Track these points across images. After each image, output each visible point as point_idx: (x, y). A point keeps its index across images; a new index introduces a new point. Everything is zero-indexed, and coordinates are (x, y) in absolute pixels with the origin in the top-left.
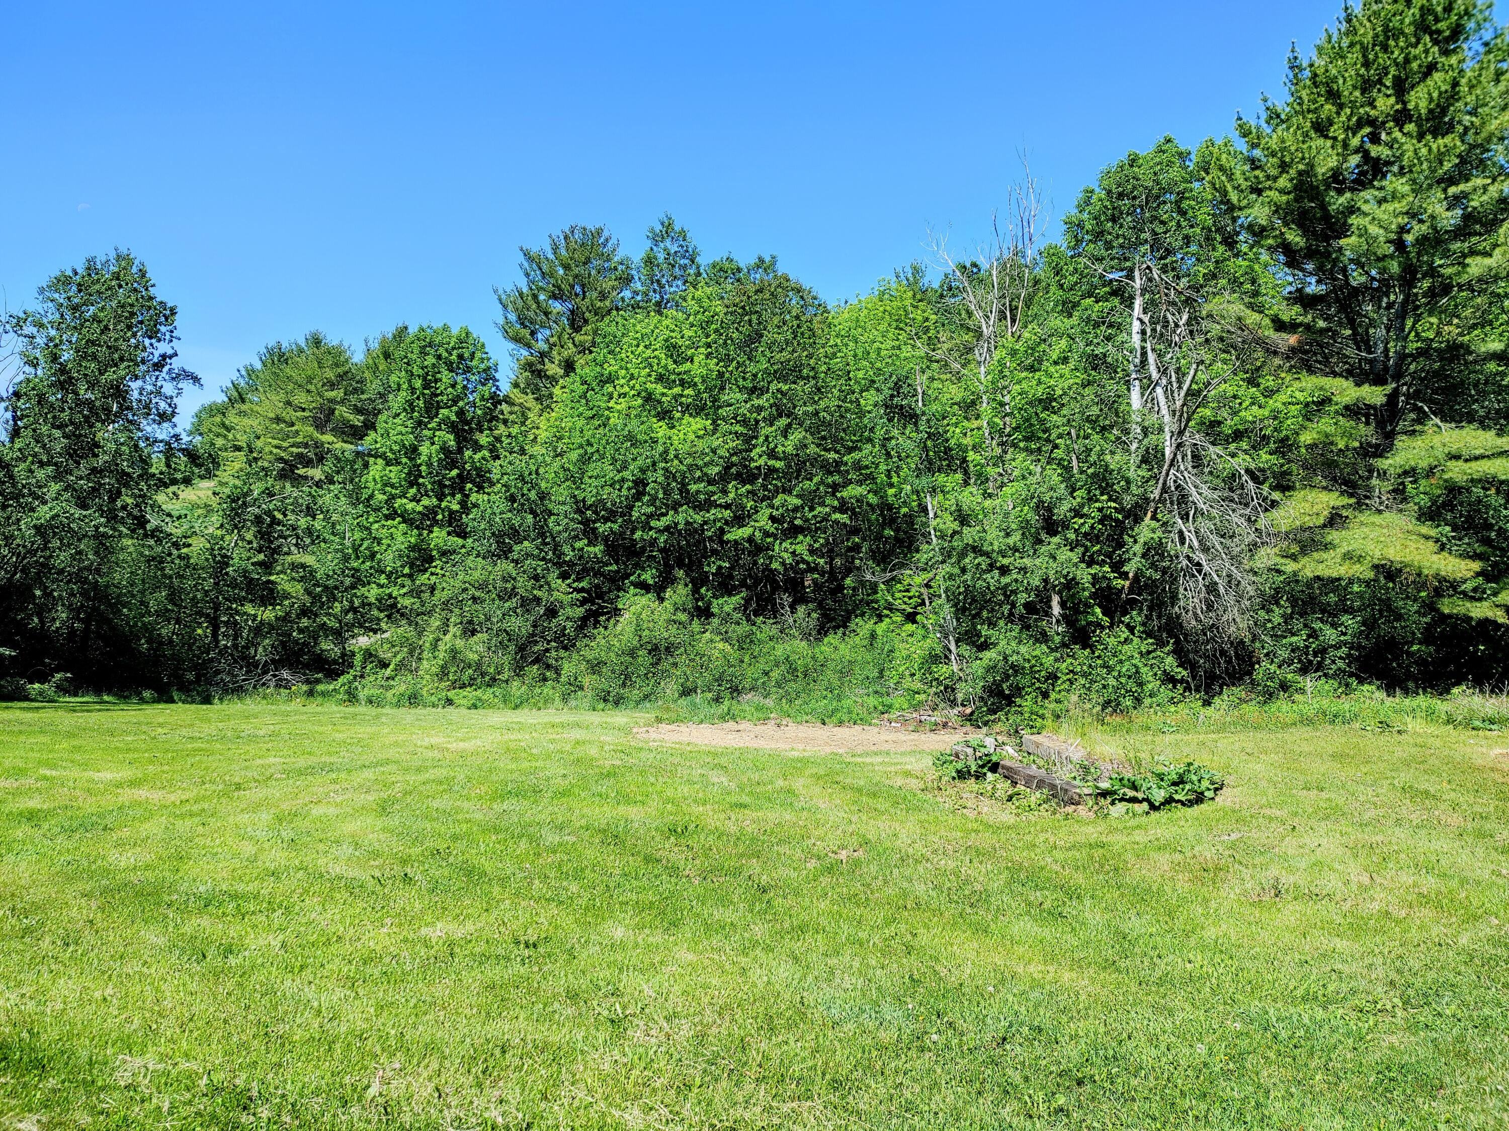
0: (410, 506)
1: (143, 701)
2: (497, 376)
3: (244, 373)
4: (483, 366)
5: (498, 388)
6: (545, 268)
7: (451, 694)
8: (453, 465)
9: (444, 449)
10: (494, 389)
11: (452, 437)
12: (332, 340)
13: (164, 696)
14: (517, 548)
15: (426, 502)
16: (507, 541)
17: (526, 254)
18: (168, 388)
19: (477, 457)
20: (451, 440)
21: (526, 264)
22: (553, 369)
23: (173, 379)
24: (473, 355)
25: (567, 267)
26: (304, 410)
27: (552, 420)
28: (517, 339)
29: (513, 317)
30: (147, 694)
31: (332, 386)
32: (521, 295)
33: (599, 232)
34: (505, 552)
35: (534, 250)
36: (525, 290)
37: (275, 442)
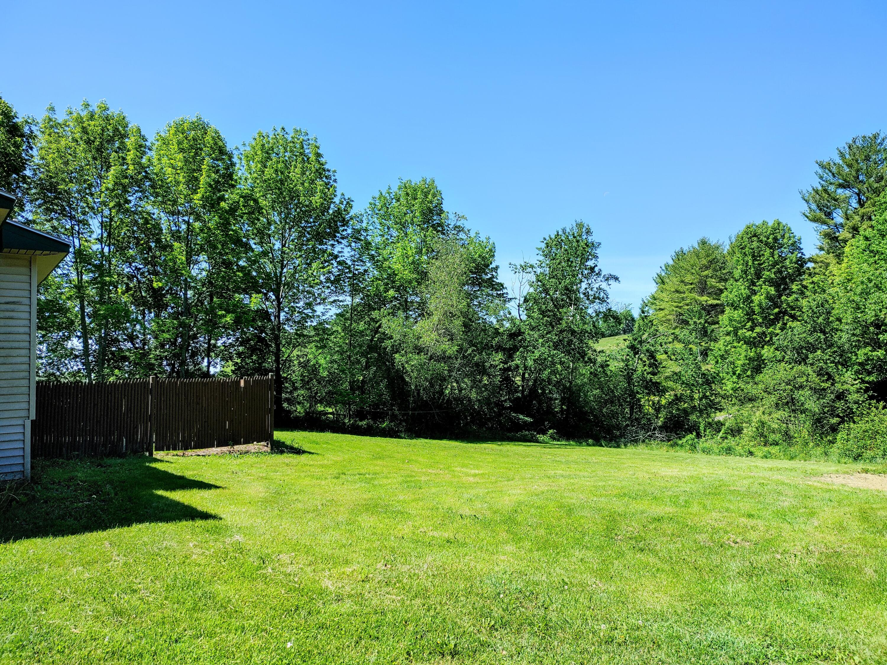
0: (748, 334)
1: (588, 445)
2: (801, 246)
3: (664, 268)
4: (790, 242)
5: (802, 254)
6: (834, 170)
7: (752, 449)
8: (776, 305)
9: (769, 298)
10: (800, 255)
11: (773, 288)
12: (713, 241)
13: (597, 443)
14: (811, 356)
15: (758, 329)
16: (804, 351)
17: (822, 166)
18: (604, 285)
19: (790, 299)
20: (772, 291)
21: (820, 171)
22: (843, 234)
23: (606, 280)
24: (783, 237)
25: (850, 166)
26: (691, 284)
27: (843, 269)
28: (815, 220)
29: (814, 206)
30: (590, 441)
31: (707, 268)
32: (817, 192)
33: (875, 137)
34: (804, 360)
35: (826, 160)
36: (820, 188)
37: (675, 304)
